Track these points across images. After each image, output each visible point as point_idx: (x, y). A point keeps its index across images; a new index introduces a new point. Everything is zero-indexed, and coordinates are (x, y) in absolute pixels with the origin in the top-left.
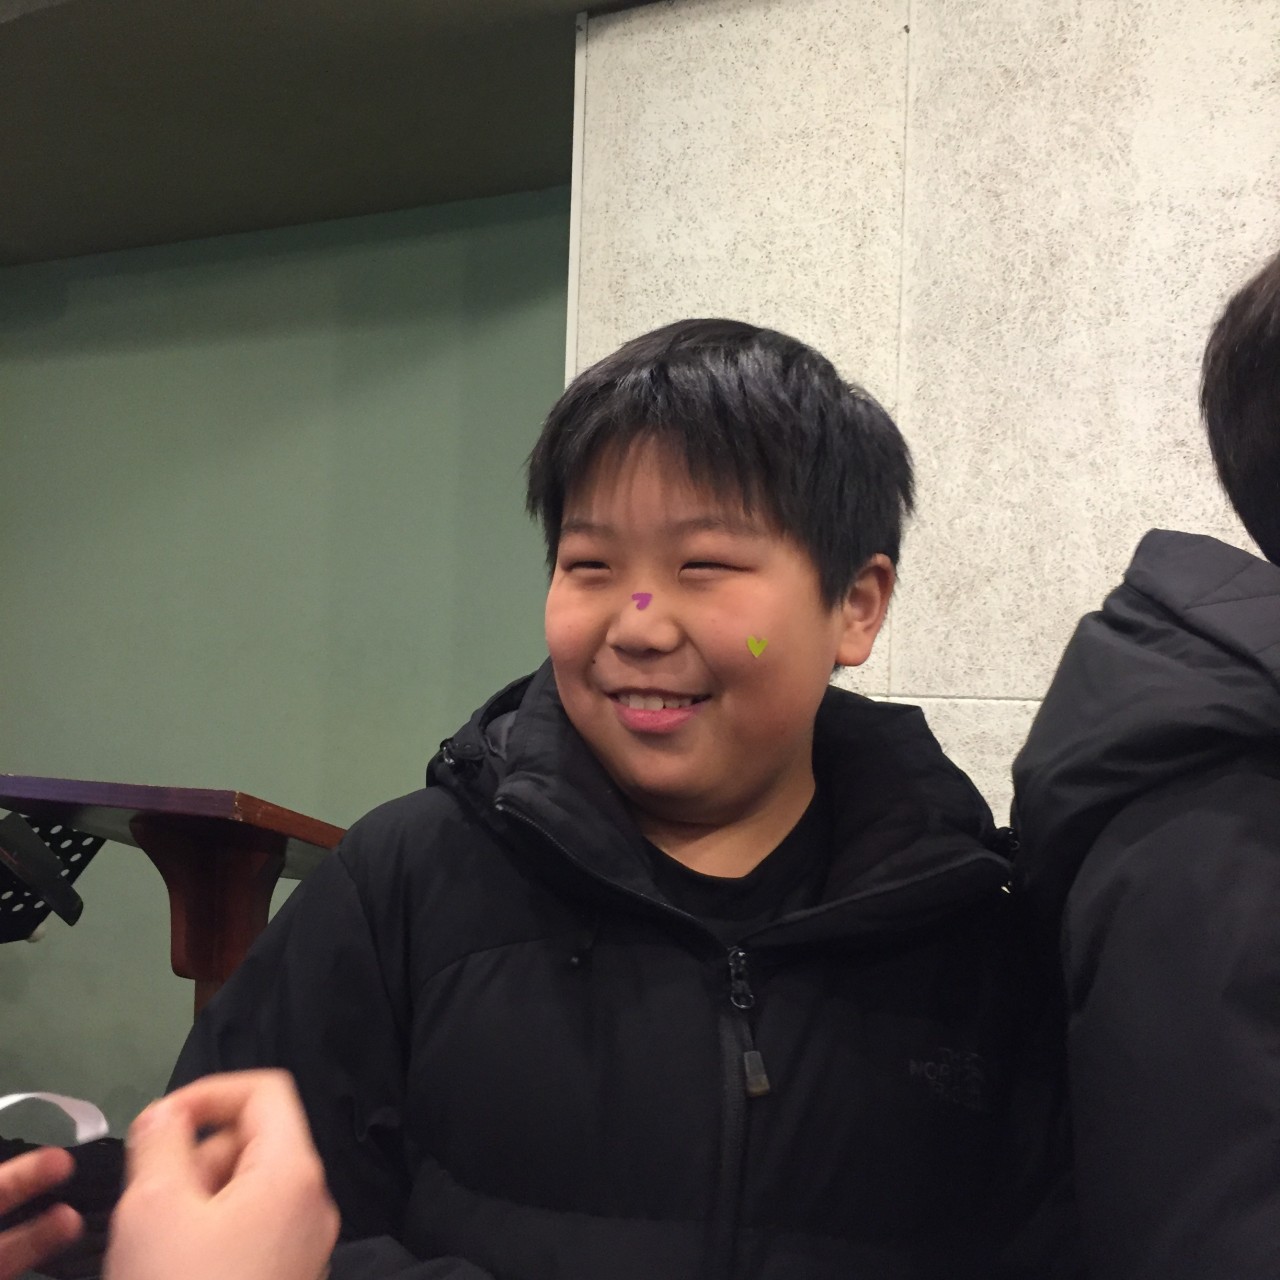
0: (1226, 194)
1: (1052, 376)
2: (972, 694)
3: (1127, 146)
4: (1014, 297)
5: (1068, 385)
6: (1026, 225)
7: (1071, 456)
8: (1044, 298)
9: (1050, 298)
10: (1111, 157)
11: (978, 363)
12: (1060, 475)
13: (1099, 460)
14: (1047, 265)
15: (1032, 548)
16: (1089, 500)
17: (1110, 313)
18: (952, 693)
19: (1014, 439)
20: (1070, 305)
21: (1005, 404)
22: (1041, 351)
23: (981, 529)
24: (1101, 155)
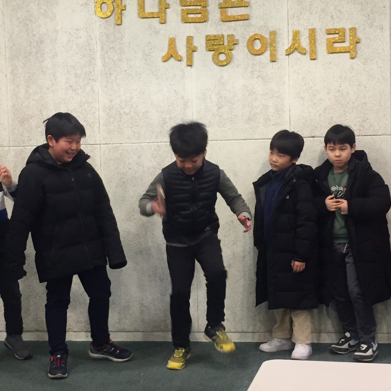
0: (77, 30)
1: (42, 70)
2: (29, 145)
3: (55, 16)
4: (33, 50)
5: (46, 72)
6: (34, 33)
7: (48, 89)
8: (39, 51)
9: (41, 51)
10: (52, 18)
11: (25, 66)
12: (46, 93)
13: (54, 90)
14: (39, 43)
15: (41, 111)
16: (52, 99)
17: (54, 55)
18: (25, 145)
19: (35, 84)
20: (45, 53)
21: (32, 76)
22: (39, 63)
23: (29, 106)
24: (50, 18)
